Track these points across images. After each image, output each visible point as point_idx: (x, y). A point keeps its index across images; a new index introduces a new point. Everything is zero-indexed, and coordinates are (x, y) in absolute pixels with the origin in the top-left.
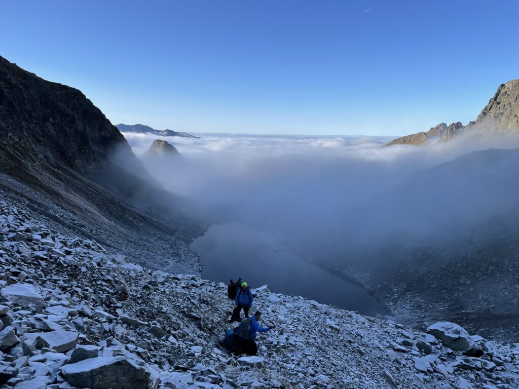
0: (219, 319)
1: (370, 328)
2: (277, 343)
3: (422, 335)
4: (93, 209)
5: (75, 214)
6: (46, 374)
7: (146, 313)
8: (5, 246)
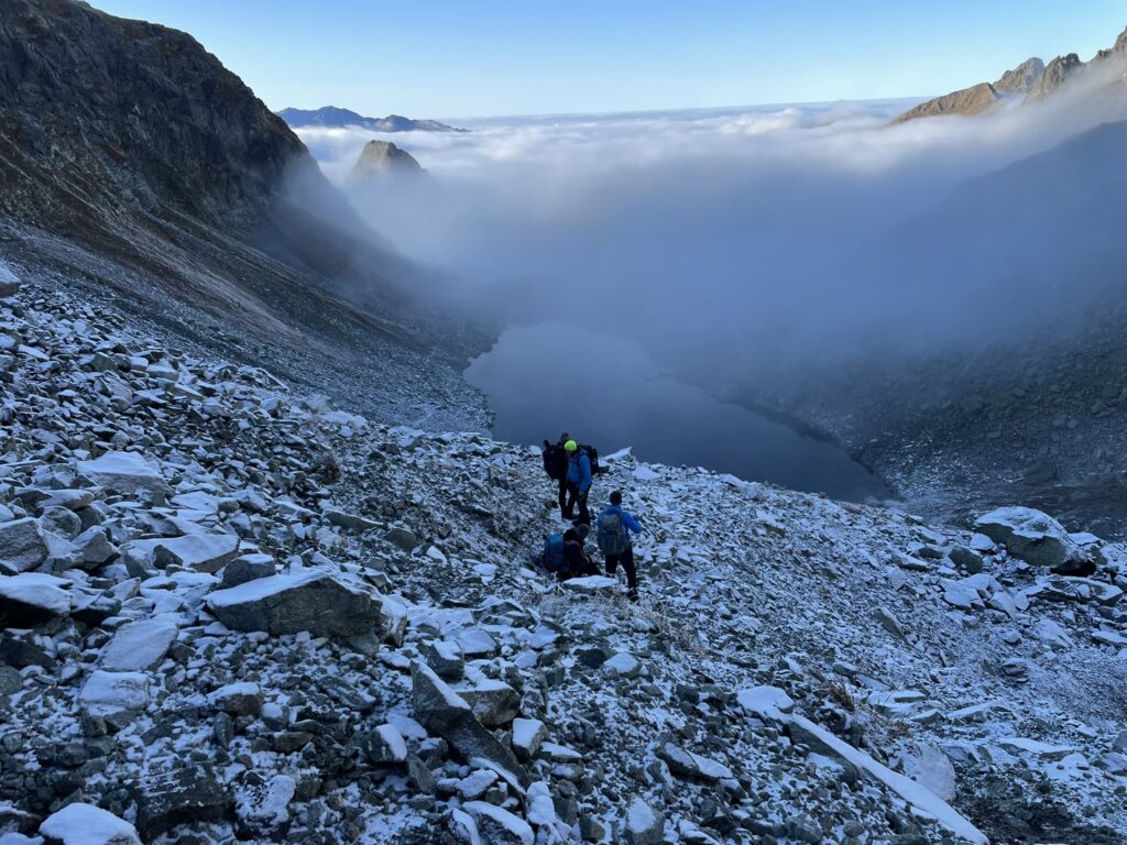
0: (531, 515)
1: (851, 525)
2: (651, 559)
3: (964, 537)
4: (252, 304)
5: (218, 316)
6: (176, 608)
7: (379, 507)
8: (76, 382)
